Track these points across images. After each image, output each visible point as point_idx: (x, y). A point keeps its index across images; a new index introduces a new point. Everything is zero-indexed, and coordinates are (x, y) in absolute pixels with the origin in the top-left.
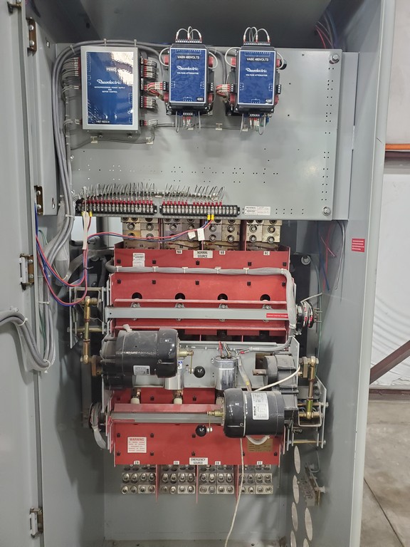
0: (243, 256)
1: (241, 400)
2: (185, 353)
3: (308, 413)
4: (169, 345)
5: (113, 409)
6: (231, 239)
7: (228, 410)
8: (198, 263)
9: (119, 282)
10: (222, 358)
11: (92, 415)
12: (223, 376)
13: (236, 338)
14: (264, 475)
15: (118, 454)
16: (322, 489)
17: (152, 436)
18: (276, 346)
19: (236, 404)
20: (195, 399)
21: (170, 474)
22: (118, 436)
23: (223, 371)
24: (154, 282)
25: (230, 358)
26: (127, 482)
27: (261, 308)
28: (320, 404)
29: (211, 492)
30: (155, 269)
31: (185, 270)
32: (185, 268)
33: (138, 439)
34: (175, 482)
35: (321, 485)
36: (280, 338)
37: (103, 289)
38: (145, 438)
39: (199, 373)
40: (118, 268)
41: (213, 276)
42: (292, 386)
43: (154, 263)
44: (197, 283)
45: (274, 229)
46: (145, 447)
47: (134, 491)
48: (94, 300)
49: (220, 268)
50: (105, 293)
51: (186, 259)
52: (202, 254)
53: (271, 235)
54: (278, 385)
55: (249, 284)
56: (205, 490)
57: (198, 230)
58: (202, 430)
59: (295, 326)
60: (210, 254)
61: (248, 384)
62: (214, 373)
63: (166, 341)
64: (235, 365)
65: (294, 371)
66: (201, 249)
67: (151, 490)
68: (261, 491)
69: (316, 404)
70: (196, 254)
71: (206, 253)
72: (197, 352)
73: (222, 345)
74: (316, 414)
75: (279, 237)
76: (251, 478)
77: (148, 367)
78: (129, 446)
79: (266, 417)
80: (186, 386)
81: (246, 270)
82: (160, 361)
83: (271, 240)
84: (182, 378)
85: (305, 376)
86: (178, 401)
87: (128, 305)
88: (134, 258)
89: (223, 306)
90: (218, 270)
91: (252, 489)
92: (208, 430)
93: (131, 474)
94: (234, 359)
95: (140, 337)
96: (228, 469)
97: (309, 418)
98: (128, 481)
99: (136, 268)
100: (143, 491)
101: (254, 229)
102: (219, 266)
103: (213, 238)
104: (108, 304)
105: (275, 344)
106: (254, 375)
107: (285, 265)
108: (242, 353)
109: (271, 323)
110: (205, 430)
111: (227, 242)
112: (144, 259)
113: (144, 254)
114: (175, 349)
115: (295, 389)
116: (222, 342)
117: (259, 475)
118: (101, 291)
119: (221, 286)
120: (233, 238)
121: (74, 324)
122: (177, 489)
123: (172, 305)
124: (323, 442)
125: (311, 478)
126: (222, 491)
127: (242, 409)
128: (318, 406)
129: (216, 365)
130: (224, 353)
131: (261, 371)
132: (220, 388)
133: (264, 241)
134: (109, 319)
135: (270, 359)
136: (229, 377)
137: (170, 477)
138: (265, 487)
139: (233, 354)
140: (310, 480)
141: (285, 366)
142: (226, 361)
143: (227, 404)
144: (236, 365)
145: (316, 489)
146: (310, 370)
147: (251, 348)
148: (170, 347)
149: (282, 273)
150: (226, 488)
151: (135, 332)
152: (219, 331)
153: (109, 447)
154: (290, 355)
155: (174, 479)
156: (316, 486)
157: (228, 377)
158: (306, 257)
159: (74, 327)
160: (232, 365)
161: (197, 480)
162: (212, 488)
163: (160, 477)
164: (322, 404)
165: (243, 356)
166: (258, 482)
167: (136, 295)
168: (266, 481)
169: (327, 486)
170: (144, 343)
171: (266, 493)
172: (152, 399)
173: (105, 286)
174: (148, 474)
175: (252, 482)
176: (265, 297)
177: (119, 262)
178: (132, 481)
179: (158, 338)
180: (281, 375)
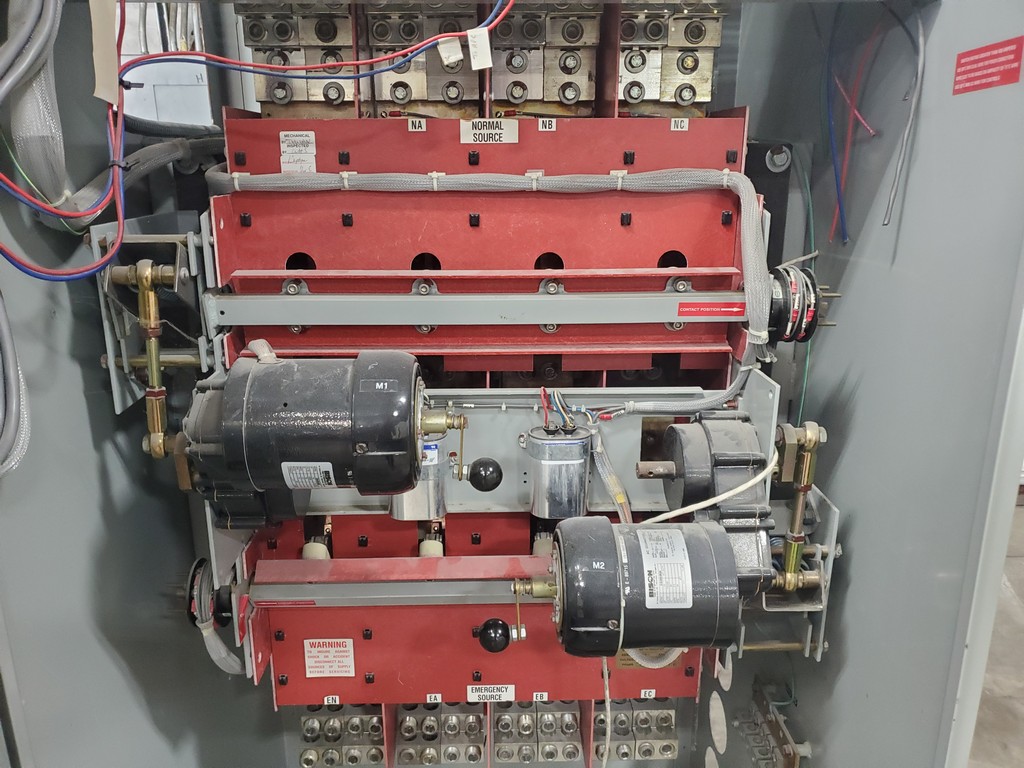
0: (610, 132)
1: (609, 550)
2: (440, 420)
3: (789, 576)
4: (388, 399)
5: (252, 575)
6: (570, 94)
7: (570, 581)
8: (474, 160)
9: (245, 222)
10: (549, 432)
11: (195, 593)
12: (553, 482)
13: (586, 379)
14: (655, 713)
15: (282, 682)
16: (804, 750)
17: (367, 635)
18: (701, 396)
19: (596, 565)
20: (476, 541)
21: (421, 717)
22: (279, 637)
23: (552, 470)
24: (347, 221)
25: (572, 432)
26: (313, 739)
27: (662, 288)
28: (819, 549)
29: (526, 758)
30: (347, 178)
31: (436, 180)
32: (434, 175)
33: (330, 645)
34: (433, 738)
35: (800, 741)
36: (710, 374)
37: (192, 240)
38: (349, 642)
39: (484, 477)
40: (239, 179)
41: (522, 201)
42: (758, 508)
43: (344, 161)
44: (475, 222)
45: (696, 62)
46: (350, 661)
47: (331, 761)
48: (166, 270)
49: (539, 174)
50: (200, 250)
51: (437, 146)
52: (485, 131)
53: (687, 79)
54: (714, 507)
55: (626, 221)
56: (509, 755)
57: (470, 33)
58: (496, 634)
59: (765, 335)
60: (509, 131)
61: (621, 499)
62: (526, 473)
63: (379, 386)
64: (585, 451)
65: (761, 464)
66: (482, 115)
67: (374, 758)
68: (648, 752)
69: (809, 550)
70: (468, 132)
71: (498, 126)
72: (479, 419)
73: (548, 397)
74: (811, 576)
75: (708, 87)
76: (622, 722)
77: (327, 466)
78: (309, 662)
79: (685, 600)
80: (451, 509)
81: (619, 177)
82: (361, 449)
83: (687, 94)
84: (440, 488)
85: (787, 478)
86: (433, 547)
87: (272, 286)
88: (283, 147)
89: (552, 288)
90: (534, 179)
91: (625, 749)
92: (514, 634)
93: (324, 719)
94: (583, 434)
95: (297, 376)
96: (566, 704)
97: (790, 587)
98: (318, 737)
99: (289, 176)
100: (354, 759)
101: (637, 61)
102: (535, 167)
103: (518, 92)
104: (210, 284)
105: (698, 390)
106: (641, 476)
107: (731, 159)
108: (606, 416)
109: (691, 331)
110: (506, 634)
111: (560, 104)
112: (312, 149)
113: (312, 135)
114: (408, 412)
115: (764, 516)
116: (549, 391)
117: (643, 714)
118: (186, 245)
119: (542, 229)
120: (578, 91)
121: (117, 344)
122: (438, 753)
123: (402, 286)
124: (822, 646)
125: (771, 717)
126: (551, 755)
127: (613, 579)
128: (813, 555)
129: (533, 451)
130: (555, 421)
131: (660, 467)
132: (543, 511)
133: (667, 99)
134: (221, 329)
135: (688, 431)
136: (570, 485)
137: (420, 724)
138: (658, 744)
139: (579, 421)
140: (770, 723)
141: (733, 453)
142: (561, 441)
143: (566, 562)
144: (588, 451)
145: (789, 748)
146: (800, 459)
147: (631, 405)
148: (392, 405)
149: (725, 182)
150: (561, 746)
151: (284, 361)
152: (539, 358)
153: (251, 671)
154: (746, 420)
155: (431, 728)
156: (786, 742)
157: (565, 482)
158: (777, 151)
159: (118, 355)
160: (577, 449)
161: (488, 731)
162: (526, 750)
163: (396, 724)
164: (825, 548)
165: (606, 427)
166: (640, 730)
167: (300, 261)
168: (660, 728)
169: (816, 741)
170: (309, 394)
171: (661, 757)
172: (363, 543)
173: (198, 231)
174: (366, 718)
175: (626, 732)
176: (672, 258)
177: (240, 163)
178: (327, 739)
179: (355, 377)
180: (722, 478)
